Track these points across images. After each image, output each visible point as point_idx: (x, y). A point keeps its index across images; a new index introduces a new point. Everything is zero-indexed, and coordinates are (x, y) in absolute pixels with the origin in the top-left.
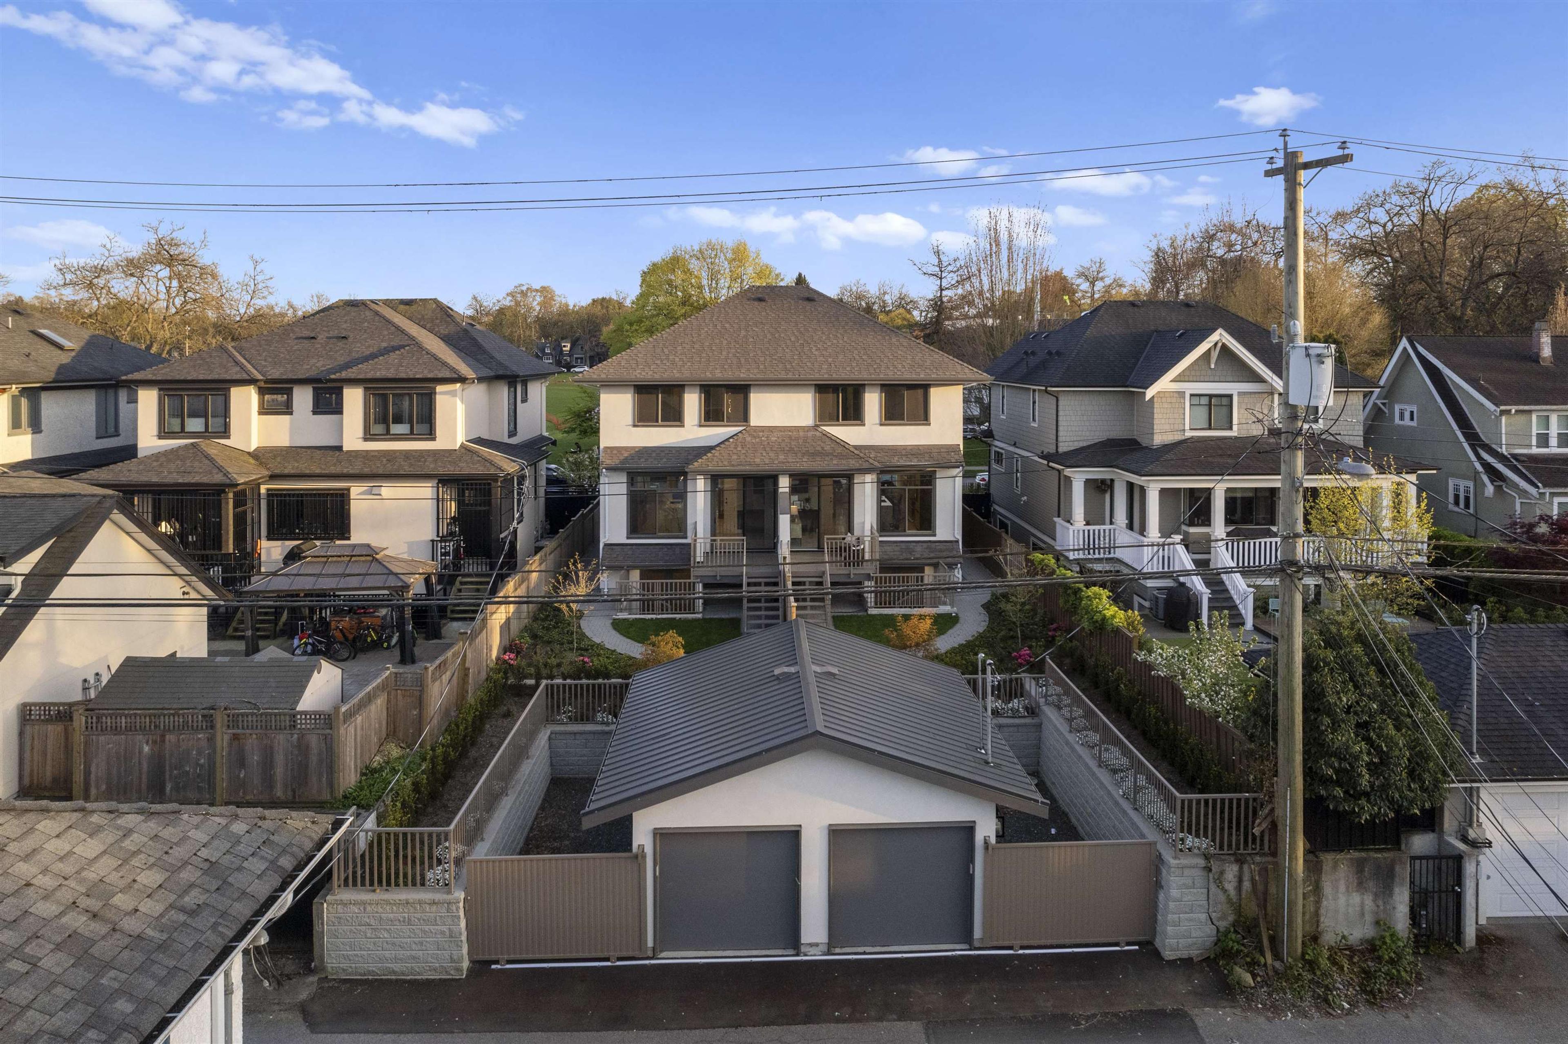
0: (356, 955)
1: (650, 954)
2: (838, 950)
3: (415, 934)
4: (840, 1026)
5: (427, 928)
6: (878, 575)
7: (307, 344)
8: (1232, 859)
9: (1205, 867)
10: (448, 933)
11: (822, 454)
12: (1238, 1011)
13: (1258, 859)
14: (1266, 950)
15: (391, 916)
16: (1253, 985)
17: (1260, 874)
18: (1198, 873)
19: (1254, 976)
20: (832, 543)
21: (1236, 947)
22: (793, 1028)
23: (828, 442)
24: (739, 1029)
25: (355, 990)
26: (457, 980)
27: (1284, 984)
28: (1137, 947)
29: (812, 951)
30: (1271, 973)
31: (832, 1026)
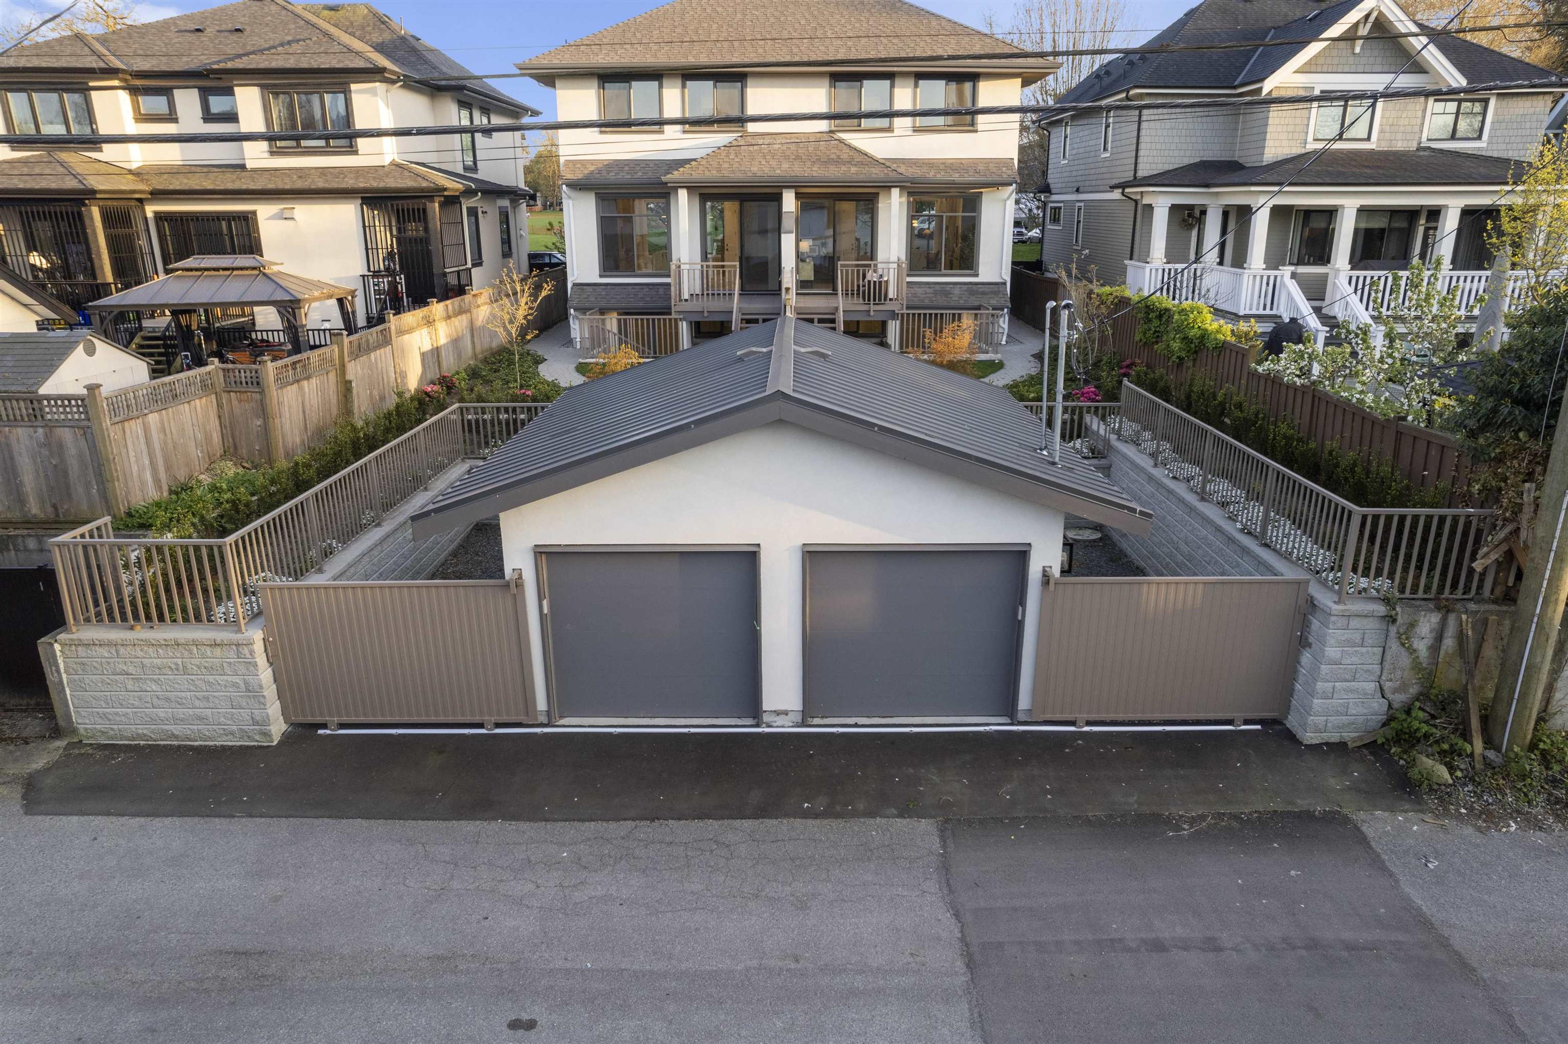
0: (117, 714)
1: (543, 719)
2: (817, 721)
3: (196, 686)
4: (810, 822)
5: (211, 678)
6: (905, 311)
7: (192, 37)
8: (1431, 605)
9: (1384, 617)
10: (242, 685)
11: (838, 161)
12: (1428, 818)
13: (1472, 606)
14: (1474, 733)
15: (158, 661)
16: (1451, 781)
17: (1473, 628)
18: (1372, 625)
19: (1451, 769)
20: (847, 271)
21: (1425, 728)
22: (737, 823)
23: (846, 150)
24: (656, 823)
25: (114, 759)
26: (264, 747)
27: (1501, 782)
28: (1259, 727)
29: (780, 720)
30: (1479, 766)
31: (798, 822)
